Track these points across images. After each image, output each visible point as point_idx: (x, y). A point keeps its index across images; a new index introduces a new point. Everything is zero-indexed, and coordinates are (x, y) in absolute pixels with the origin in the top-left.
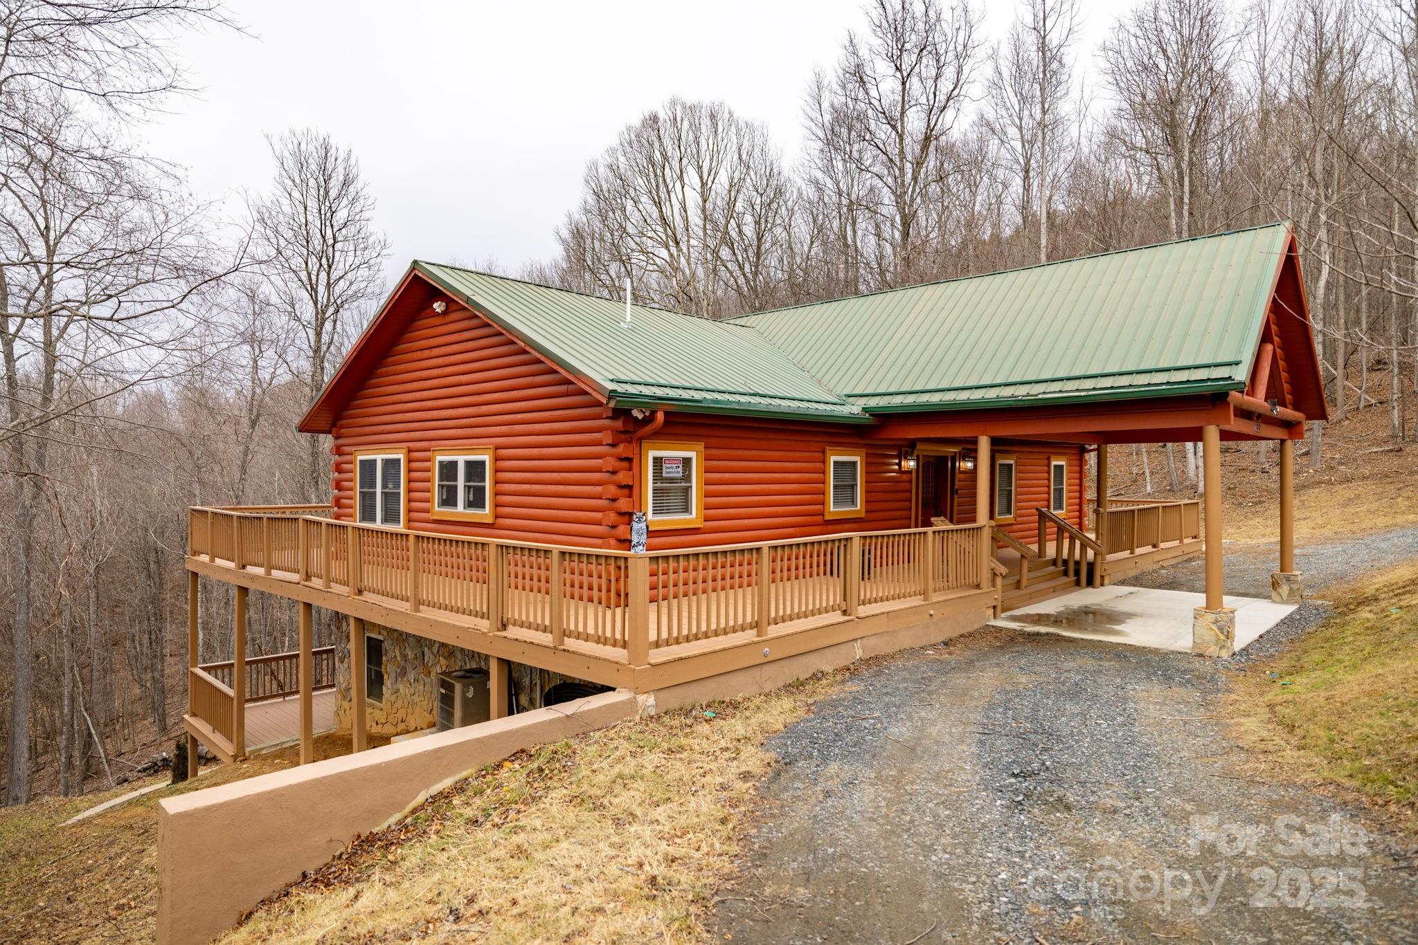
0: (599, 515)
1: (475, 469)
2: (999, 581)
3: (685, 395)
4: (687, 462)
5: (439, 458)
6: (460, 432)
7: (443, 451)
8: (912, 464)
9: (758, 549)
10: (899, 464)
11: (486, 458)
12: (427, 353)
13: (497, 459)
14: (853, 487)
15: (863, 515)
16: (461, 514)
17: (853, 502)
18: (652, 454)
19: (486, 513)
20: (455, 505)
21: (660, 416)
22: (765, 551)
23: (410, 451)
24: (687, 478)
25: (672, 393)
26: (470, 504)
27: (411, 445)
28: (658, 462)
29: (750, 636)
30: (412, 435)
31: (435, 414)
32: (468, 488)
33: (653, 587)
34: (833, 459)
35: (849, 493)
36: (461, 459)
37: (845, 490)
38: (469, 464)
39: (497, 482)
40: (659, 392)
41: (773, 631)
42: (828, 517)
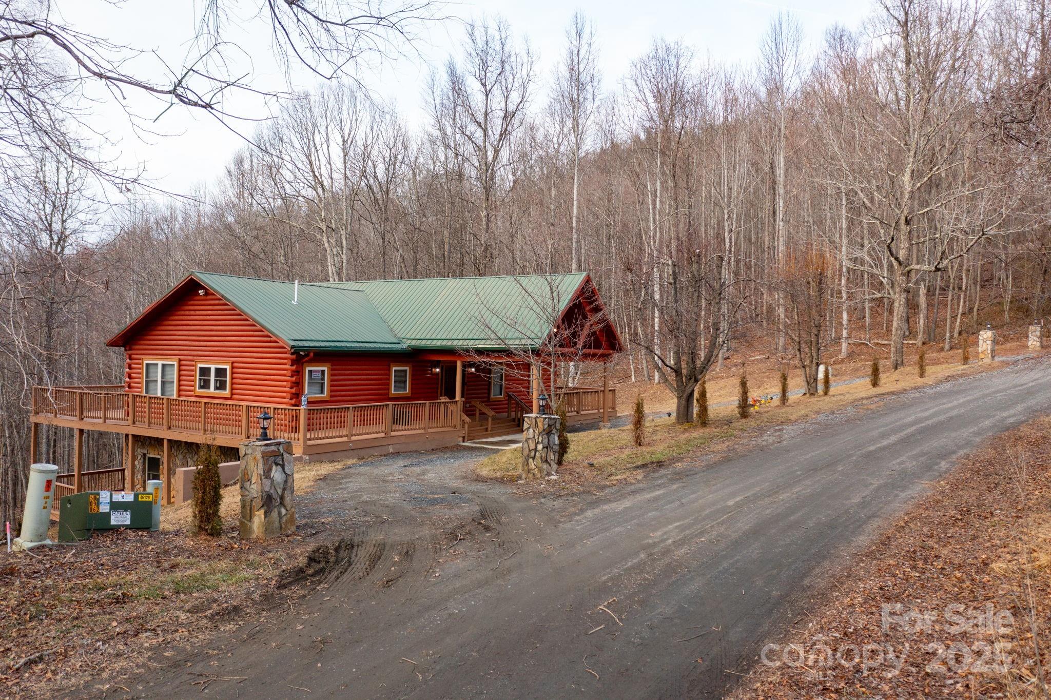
0: (285, 394)
1: (220, 372)
2: (466, 426)
3: (322, 344)
4: (323, 372)
5: (199, 365)
6: (212, 353)
7: (202, 362)
8: (438, 370)
9: (348, 408)
10: (431, 370)
11: (228, 367)
12: (192, 313)
13: (233, 368)
14: (405, 382)
15: (410, 395)
16: (212, 393)
17: (405, 389)
18: (308, 369)
19: (227, 392)
20: (209, 388)
21: (312, 354)
22: (351, 408)
23: (180, 360)
24: (323, 379)
25: (317, 344)
26: (216, 388)
27: (181, 357)
28: (310, 372)
29: (345, 439)
30: (182, 352)
31: (197, 343)
32: (216, 381)
33: (309, 425)
34: (394, 369)
35: (403, 384)
36: (213, 367)
37: (400, 383)
38: (217, 370)
39: (232, 378)
40: (312, 344)
41: (353, 438)
42: (390, 396)
